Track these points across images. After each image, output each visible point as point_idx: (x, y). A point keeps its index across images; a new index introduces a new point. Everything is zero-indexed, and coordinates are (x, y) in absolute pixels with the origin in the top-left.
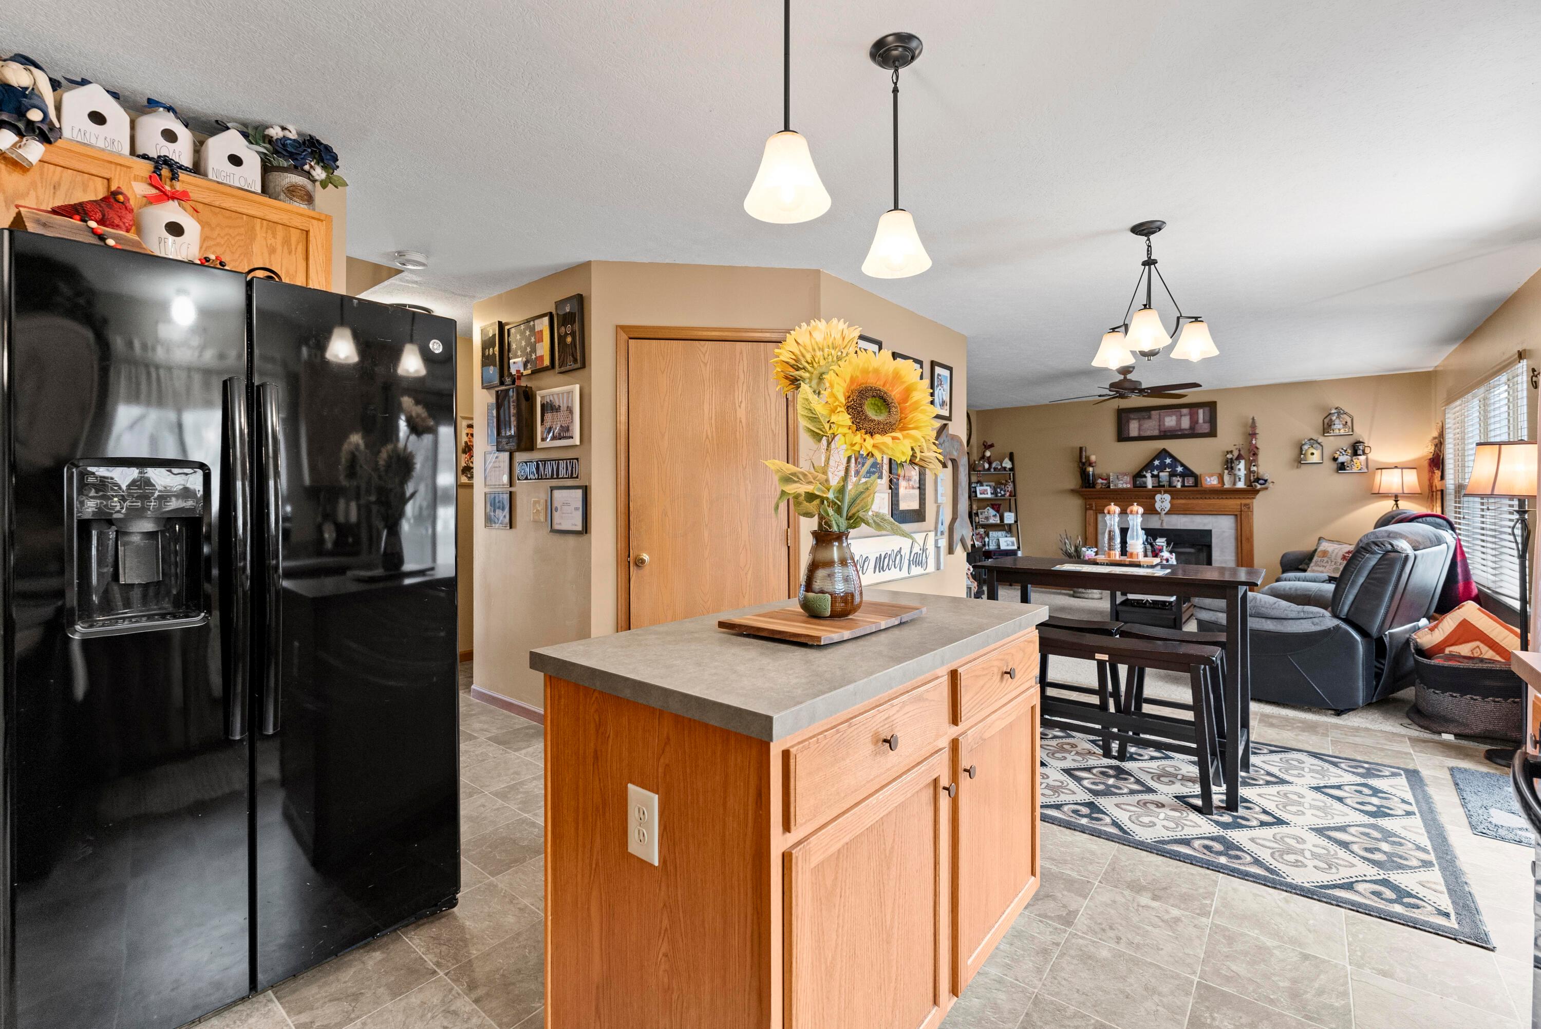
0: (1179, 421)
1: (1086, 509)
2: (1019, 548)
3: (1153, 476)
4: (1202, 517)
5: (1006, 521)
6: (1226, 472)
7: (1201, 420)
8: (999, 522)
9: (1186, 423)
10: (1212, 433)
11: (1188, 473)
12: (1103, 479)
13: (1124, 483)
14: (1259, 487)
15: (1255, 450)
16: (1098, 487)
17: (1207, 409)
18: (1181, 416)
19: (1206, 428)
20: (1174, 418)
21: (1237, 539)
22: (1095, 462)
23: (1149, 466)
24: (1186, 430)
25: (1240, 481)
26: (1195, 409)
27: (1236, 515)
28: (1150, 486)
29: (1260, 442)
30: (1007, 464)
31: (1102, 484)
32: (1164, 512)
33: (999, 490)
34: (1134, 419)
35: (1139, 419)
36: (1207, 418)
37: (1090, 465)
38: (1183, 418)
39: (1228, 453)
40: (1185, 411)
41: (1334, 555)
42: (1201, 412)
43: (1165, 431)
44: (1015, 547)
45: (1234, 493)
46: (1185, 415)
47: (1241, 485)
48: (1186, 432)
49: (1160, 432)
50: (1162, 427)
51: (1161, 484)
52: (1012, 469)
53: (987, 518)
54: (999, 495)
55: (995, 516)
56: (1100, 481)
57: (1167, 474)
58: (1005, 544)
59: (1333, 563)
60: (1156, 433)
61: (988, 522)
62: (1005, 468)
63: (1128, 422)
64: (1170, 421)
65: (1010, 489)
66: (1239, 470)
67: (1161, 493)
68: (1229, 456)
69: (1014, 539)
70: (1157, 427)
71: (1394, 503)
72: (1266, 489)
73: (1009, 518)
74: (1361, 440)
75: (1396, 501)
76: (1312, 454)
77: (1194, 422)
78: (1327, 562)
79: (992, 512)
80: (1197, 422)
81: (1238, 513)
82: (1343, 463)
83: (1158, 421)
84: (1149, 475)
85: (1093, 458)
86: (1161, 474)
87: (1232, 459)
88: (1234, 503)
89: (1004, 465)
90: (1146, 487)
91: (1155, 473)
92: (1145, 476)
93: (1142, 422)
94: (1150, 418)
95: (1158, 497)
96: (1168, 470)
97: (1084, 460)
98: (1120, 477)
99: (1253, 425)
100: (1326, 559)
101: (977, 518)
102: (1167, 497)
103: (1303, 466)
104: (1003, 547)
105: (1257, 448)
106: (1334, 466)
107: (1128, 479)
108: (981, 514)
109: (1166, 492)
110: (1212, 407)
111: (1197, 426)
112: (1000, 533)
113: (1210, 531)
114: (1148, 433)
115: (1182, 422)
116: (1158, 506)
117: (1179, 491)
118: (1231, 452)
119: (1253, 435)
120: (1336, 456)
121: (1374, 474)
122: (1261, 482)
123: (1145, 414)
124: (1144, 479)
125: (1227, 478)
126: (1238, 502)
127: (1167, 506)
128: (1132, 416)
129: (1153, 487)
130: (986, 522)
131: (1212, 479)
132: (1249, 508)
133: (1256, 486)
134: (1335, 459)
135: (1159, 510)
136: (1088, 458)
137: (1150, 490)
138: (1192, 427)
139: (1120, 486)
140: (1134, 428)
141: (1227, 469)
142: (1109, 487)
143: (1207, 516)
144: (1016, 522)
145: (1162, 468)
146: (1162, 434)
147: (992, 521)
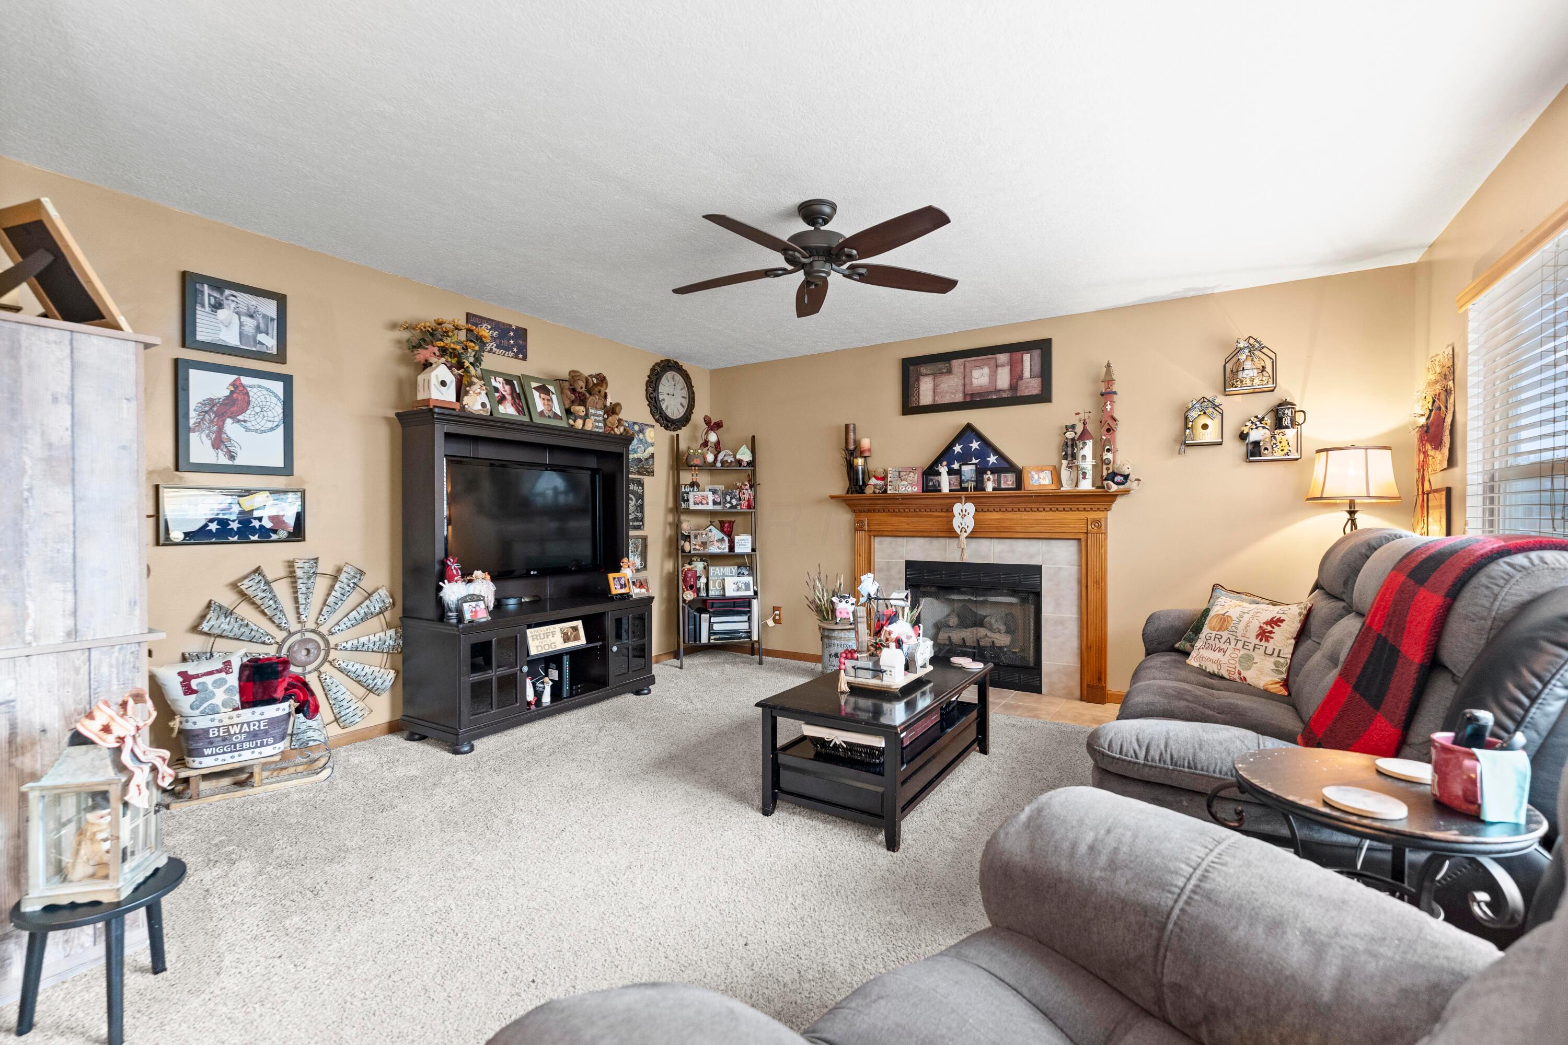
0: (993, 376)
1: (856, 530)
2: (756, 593)
3: (951, 472)
4: (1027, 542)
5: (738, 550)
6: (1065, 462)
7: (1027, 374)
8: (727, 550)
9: (1003, 380)
10: (1045, 396)
11: (1006, 466)
12: (877, 478)
13: (910, 486)
14: (1114, 488)
15: (1110, 421)
16: (869, 491)
17: (1036, 353)
18: (997, 366)
19: (1032, 386)
20: (986, 370)
21: (1080, 582)
22: (869, 450)
23: (946, 454)
24: (1004, 391)
25: (1084, 478)
26: (1018, 354)
27: (1079, 540)
28: (945, 489)
29: (1120, 408)
30: (745, 455)
31: (875, 486)
32: (966, 535)
33: (728, 498)
34: (927, 375)
35: (934, 375)
36: (1037, 369)
37: (861, 454)
38: (1000, 370)
39: (1067, 428)
40: (1003, 358)
41: (1241, 627)
42: (1027, 357)
43: (972, 395)
44: (751, 593)
45: (1076, 499)
46: (1002, 366)
47: (1086, 485)
48: (1005, 395)
49: (965, 395)
50: (968, 387)
51: (964, 485)
52: (752, 464)
53: (704, 544)
54: (728, 505)
55: (722, 540)
56: (873, 481)
57: (973, 467)
58: (735, 587)
59: (1240, 644)
60: (959, 398)
61: (706, 551)
62: (739, 462)
63: (918, 380)
64: (980, 377)
65: (746, 496)
66: (1084, 457)
67: (961, 502)
68: (1070, 435)
69: (750, 579)
70: (961, 388)
71: (1348, 516)
72: (1127, 492)
73: (743, 544)
74: (1289, 400)
75: (1352, 513)
76: (1205, 427)
77: (1016, 377)
78: (1228, 641)
79: (716, 534)
80: (1021, 377)
81: (1082, 536)
82: (1256, 444)
83: (961, 376)
84: (943, 470)
85: (865, 443)
86: (964, 468)
87: (1073, 440)
88: (1074, 518)
89: (738, 457)
90: (940, 491)
91: (956, 466)
92: (939, 474)
93: (938, 380)
94: (949, 372)
95: (957, 508)
96: (974, 461)
97: (852, 447)
98: (902, 474)
99: (1109, 380)
100: (1225, 635)
101: (687, 545)
102: (970, 507)
103: (1190, 451)
104: (730, 592)
105: (1115, 420)
106: (1241, 449)
107: (916, 477)
108: (696, 537)
109: (968, 499)
110: (1043, 347)
111: (1020, 383)
112: (727, 570)
113: (1039, 568)
114: (947, 399)
115: (998, 377)
116: (956, 523)
117: (989, 497)
118: (1073, 427)
119: (1107, 394)
120: (1246, 430)
121: (1312, 461)
122: (1119, 479)
123: (942, 366)
124: (937, 478)
125: (1065, 474)
126: (1084, 515)
127: (970, 523)
128: (923, 370)
129: (951, 490)
130: (702, 551)
131: (1042, 475)
132: (1100, 527)
133: (1109, 488)
134: (1243, 436)
135: (958, 531)
136: (857, 443)
137: (946, 497)
138: (1013, 387)
139: (902, 490)
140: (926, 393)
141: (1065, 457)
142: (885, 491)
143: (1034, 542)
144: (753, 550)
145: (964, 458)
146: (968, 399)
147: (714, 549)
